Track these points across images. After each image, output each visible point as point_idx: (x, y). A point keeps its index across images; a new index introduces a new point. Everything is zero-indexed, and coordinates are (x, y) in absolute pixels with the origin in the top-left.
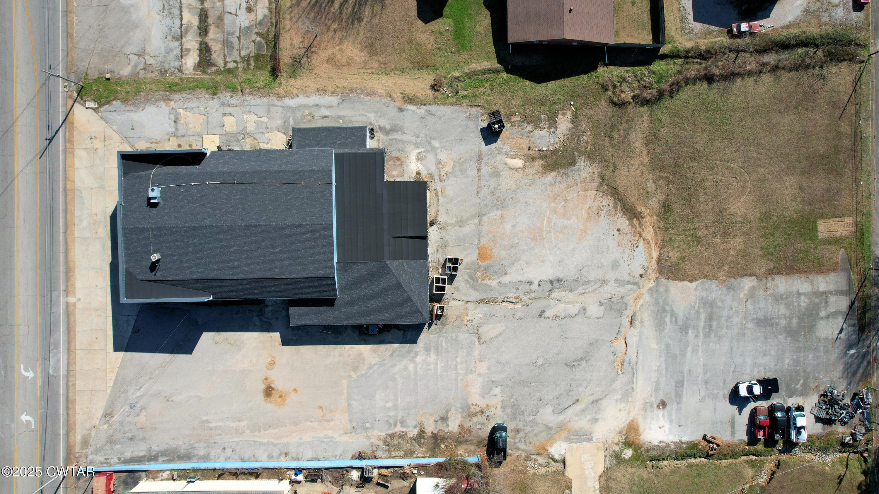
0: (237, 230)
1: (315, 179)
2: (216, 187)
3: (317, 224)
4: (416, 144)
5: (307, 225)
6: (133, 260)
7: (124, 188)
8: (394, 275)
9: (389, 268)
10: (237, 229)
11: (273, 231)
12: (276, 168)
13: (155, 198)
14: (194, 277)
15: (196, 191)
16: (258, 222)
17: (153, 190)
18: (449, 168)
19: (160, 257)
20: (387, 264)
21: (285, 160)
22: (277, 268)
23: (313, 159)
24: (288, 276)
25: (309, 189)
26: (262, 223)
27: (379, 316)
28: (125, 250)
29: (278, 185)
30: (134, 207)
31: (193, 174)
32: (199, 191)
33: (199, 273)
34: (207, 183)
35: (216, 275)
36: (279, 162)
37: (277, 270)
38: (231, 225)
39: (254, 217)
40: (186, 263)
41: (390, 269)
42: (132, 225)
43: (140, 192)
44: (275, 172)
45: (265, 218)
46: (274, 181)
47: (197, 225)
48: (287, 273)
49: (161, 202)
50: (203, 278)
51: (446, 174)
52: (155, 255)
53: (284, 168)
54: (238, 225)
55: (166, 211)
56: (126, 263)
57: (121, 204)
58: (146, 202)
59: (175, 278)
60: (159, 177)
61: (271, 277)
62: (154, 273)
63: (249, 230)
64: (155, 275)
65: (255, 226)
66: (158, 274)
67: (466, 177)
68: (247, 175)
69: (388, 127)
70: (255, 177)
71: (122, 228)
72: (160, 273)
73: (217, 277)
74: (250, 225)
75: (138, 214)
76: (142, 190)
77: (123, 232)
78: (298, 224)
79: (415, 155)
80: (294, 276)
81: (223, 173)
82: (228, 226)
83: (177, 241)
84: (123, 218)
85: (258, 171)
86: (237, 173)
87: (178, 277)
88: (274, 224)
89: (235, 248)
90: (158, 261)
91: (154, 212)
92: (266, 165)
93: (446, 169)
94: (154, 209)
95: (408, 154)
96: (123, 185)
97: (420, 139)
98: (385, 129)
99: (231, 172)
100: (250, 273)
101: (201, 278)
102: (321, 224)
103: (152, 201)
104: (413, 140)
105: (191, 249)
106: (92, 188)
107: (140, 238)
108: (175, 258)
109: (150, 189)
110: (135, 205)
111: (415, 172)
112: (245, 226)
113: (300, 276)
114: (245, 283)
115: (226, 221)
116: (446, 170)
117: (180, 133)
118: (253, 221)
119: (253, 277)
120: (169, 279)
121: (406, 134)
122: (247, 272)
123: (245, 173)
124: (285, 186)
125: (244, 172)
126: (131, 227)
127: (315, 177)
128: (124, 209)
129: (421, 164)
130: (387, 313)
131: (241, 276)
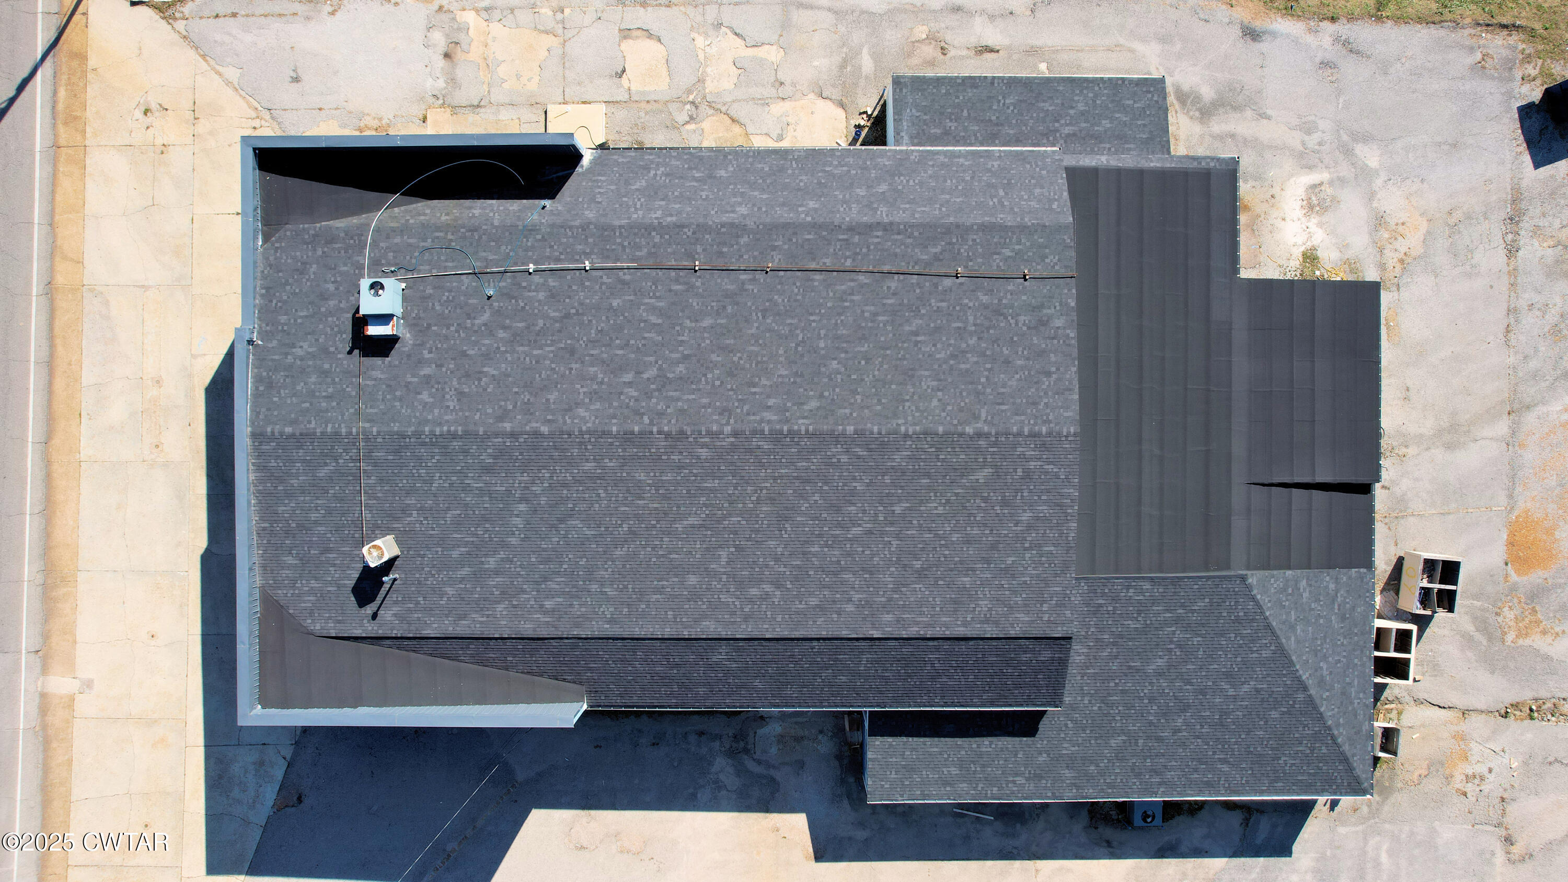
0: (704, 453)
1: (1006, 259)
2: (624, 283)
3: (1019, 434)
4: (1301, 155)
5: (979, 435)
6: (290, 560)
7: (264, 277)
8: (1269, 627)
9: (1253, 598)
10: (704, 445)
11: (844, 459)
12: (854, 214)
13: (384, 319)
14: (527, 628)
15: (541, 295)
16: (787, 421)
17: (376, 287)
18: (1412, 242)
19: (396, 551)
20: (1249, 588)
21: (883, 187)
22: (850, 600)
23: (990, 186)
24: (889, 631)
25: (985, 299)
26: (802, 425)
27: (1196, 770)
28: (262, 519)
29: (861, 277)
30: (299, 352)
31: (531, 230)
32: (553, 296)
33: (545, 613)
34: (588, 265)
35: (611, 621)
36: (861, 192)
37: (850, 608)
38: (682, 432)
39: (771, 402)
40: (497, 572)
41: (1257, 604)
42: (294, 422)
43: (324, 297)
44: (851, 229)
45: (814, 404)
46: (849, 263)
47: (545, 429)
48: (888, 617)
49: (406, 335)
50: (559, 634)
51: (1402, 261)
52: (378, 542)
53: (883, 214)
54: (709, 433)
55: (426, 371)
56: (264, 567)
57: (251, 342)
58: (348, 336)
59: (450, 630)
60: (397, 240)
61: (824, 634)
62: (369, 610)
63: (750, 451)
64: (374, 616)
65: (777, 437)
66: (386, 614)
67: (1469, 276)
68: (744, 240)
69: (1207, 93)
70: (774, 248)
71: (254, 435)
72: (396, 609)
73: (617, 631)
74: (754, 432)
75: (313, 379)
76: (331, 287)
77: (256, 449)
78: (946, 433)
79: (1301, 192)
80: (913, 631)
81: (649, 229)
82: (668, 435)
83: (466, 489)
84: (257, 395)
85: (786, 226)
86: (703, 228)
87: (463, 628)
88: (850, 429)
89: (692, 520)
90: (389, 566)
91: (377, 374)
92: (812, 204)
93: (1402, 246)
94: (378, 361)
95: (1276, 190)
96: (261, 267)
97: (1316, 137)
98: (1198, 98)
99: (682, 226)
100: (746, 619)
101: (552, 633)
102: (1033, 435)
103: (373, 330)
104: (1295, 139)
105: (518, 521)
106: (145, 288)
107: (322, 473)
108: (455, 554)
109: (365, 283)
110: (305, 347)
111: (1298, 252)
112: (735, 434)
113: (938, 632)
114: (721, 655)
115: (661, 414)
116: (1403, 249)
117: (461, 97)
118: (768, 415)
119: (756, 634)
120: (427, 632)
121: (1269, 118)
122: (733, 613)
123: (737, 229)
124: (893, 283)
125: (732, 225)
126: (288, 430)
127: (1007, 252)
128: (260, 361)
129: (1320, 225)
130: (1224, 761)
131: (710, 628)
